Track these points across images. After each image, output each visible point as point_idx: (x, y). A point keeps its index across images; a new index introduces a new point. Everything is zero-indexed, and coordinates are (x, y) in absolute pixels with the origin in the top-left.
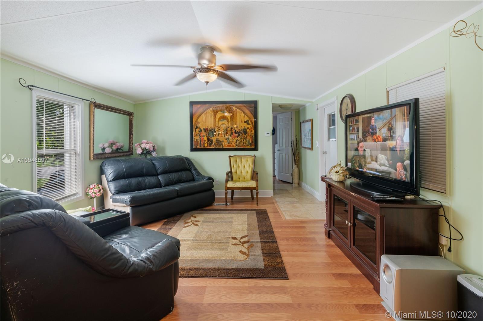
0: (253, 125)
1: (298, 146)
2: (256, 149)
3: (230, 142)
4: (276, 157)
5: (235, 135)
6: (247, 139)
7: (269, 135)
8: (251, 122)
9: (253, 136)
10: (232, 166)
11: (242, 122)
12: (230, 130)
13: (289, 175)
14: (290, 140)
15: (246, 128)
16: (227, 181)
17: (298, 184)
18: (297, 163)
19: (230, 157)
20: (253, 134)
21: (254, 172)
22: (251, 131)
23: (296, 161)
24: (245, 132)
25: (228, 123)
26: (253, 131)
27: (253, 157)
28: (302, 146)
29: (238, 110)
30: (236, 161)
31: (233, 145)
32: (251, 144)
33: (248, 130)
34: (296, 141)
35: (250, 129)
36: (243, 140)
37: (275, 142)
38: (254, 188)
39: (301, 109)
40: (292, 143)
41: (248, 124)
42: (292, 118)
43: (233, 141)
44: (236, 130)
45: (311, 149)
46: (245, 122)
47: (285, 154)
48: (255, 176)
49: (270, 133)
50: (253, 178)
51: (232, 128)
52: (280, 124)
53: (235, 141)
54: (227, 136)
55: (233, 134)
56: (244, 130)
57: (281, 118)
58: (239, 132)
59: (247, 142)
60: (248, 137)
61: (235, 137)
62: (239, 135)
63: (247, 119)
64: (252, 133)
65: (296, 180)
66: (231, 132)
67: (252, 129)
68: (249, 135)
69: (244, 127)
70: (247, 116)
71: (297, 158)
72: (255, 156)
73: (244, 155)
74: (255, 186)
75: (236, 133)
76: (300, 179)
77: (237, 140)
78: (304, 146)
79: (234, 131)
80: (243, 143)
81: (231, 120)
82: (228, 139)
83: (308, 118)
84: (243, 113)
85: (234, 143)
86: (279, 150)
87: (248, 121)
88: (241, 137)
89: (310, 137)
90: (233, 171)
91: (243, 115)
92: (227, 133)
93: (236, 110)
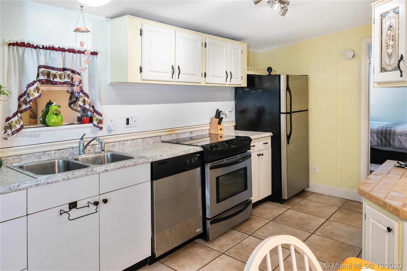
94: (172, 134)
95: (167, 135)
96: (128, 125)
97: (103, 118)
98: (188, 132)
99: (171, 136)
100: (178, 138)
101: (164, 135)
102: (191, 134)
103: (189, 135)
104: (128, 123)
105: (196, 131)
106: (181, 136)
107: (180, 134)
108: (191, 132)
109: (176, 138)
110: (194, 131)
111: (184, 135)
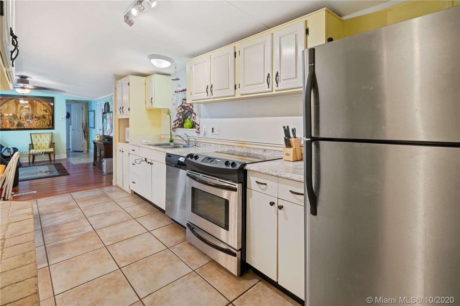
0: (50, 113)
1: (87, 126)
2: (53, 128)
3: (31, 124)
4: (70, 135)
5: (35, 119)
6: (46, 122)
7: (64, 119)
8: (50, 111)
9: (50, 120)
10: (33, 140)
11: (41, 110)
12: (31, 116)
13: (80, 146)
14: (81, 122)
15: (45, 114)
16: (30, 149)
17: (87, 151)
18: (86, 138)
19: (31, 134)
20: (51, 119)
21: (51, 143)
22: (49, 117)
23: (86, 136)
24: (44, 117)
25: (29, 111)
26: (51, 117)
27: (51, 134)
28: (90, 126)
29: (38, 102)
30: (36, 137)
31: (33, 126)
32: (49, 125)
33: (46, 116)
34: (86, 123)
35: (48, 116)
36: (43, 123)
37: (68, 124)
38: (52, 152)
39: (89, 102)
40: (82, 125)
41: (47, 112)
42: (83, 108)
43: (33, 124)
44: (36, 116)
45: (94, 128)
46: (44, 111)
47: (78, 132)
48: (52, 145)
49: (64, 118)
50: (50, 147)
51: (32, 114)
52: (73, 111)
53: (34, 123)
54: (28, 119)
55: (33, 118)
56: (43, 116)
57: (74, 106)
58: (39, 117)
59: (46, 124)
60: (46, 121)
61: (35, 120)
62: (39, 119)
63: (45, 108)
64: (49, 118)
65: (86, 149)
66: (31, 117)
67: (50, 115)
68: (47, 120)
69: (43, 114)
70: (46, 107)
71: (86, 134)
72: (52, 133)
73: (43, 132)
74: (53, 151)
75: (36, 118)
76: (89, 148)
77: (37, 123)
78: (91, 126)
79: (34, 117)
80: (42, 125)
81: (31, 109)
82: (29, 122)
83: (93, 109)
84: (42, 104)
85: (34, 125)
86: (73, 130)
87: (46, 110)
88: (40, 121)
89: (93, 121)
90: (34, 143)
91: (42, 106)
92: (28, 118)
93: (36, 102)
94: (244, 147)
95: (239, 146)
96: (213, 133)
97: (200, 127)
98: (261, 149)
99: (243, 149)
100: (249, 152)
101: (237, 146)
102: (264, 152)
103: (262, 153)
104: (213, 132)
105: (271, 150)
106: (253, 152)
107: (252, 149)
108: (265, 150)
109: (247, 152)
110: (269, 150)
111: (256, 151)
